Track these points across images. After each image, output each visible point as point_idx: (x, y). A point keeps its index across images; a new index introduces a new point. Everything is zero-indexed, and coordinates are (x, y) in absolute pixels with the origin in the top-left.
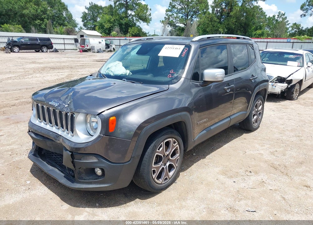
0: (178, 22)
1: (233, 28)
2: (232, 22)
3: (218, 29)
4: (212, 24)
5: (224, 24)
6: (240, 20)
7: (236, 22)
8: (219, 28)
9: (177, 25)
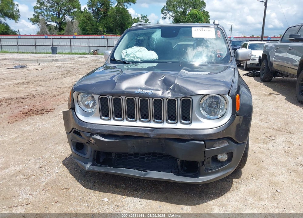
0: (51, 20)
1: (112, 27)
2: (110, 21)
3: (98, 28)
4: (90, 23)
5: (103, 23)
6: (116, 19)
7: (113, 21)
8: (98, 26)
9: (48, 23)
